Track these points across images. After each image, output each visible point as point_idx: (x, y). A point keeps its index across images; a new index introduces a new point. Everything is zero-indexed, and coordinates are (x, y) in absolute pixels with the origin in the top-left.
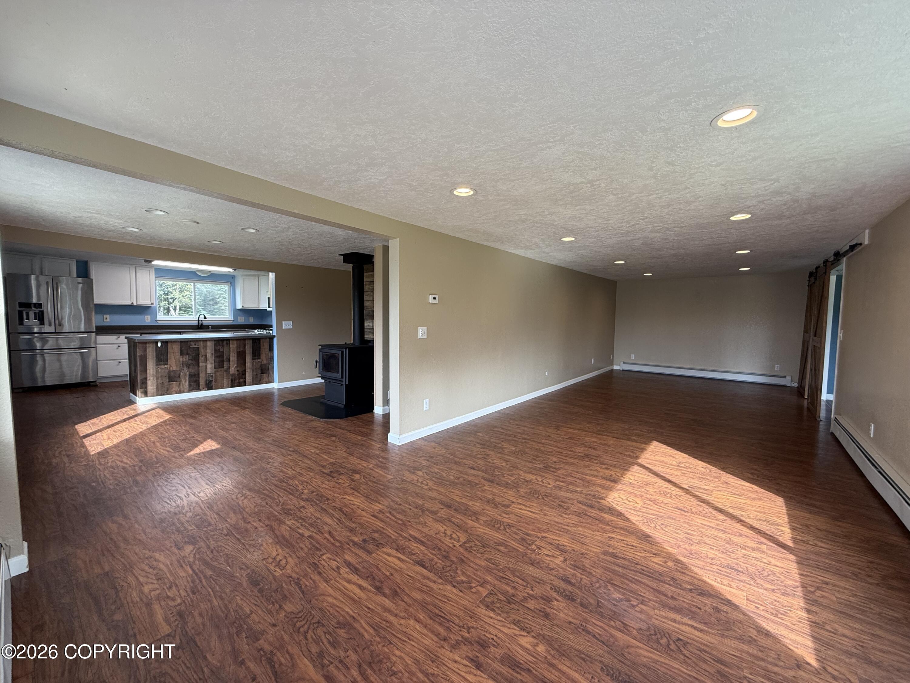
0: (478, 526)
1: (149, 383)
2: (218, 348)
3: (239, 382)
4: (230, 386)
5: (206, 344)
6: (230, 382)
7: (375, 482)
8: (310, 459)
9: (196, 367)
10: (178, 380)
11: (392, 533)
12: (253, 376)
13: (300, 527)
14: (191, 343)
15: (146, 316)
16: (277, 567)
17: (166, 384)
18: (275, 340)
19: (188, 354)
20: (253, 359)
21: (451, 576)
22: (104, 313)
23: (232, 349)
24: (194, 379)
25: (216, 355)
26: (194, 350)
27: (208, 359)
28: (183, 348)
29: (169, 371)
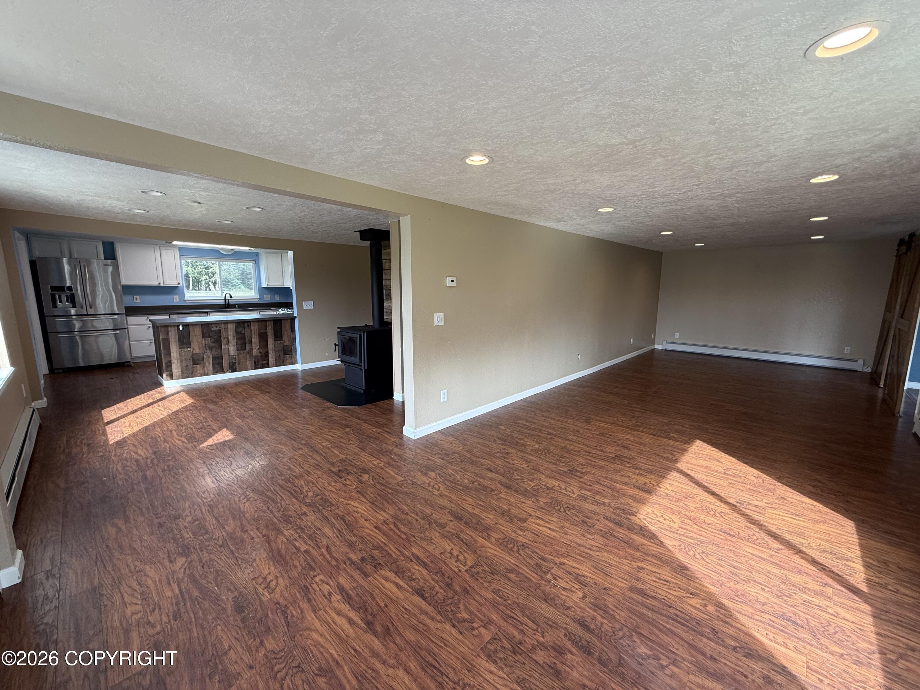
0: (489, 545)
1: (174, 366)
2: (239, 330)
3: (262, 364)
4: (253, 368)
5: (227, 326)
6: (253, 364)
7: (383, 485)
8: (320, 455)
9: (219, 351)
10: (202, 363)
11: (394, 550)
12: (276, 358)
13: (298, 538)
14: (212, 325)
15: (174, 297)
16: (266, 590)
17: (190, 367)
18: (296, 321)
19: (210, 337)
20: (275, 341)
21: (452, 611)
22: (134, 294)
23: (253, 332)
24: (218, 361)
25: (238, 337)
26: (215, 333)
27: (231, 341)
28: (204, 331)
29: (192, 354)
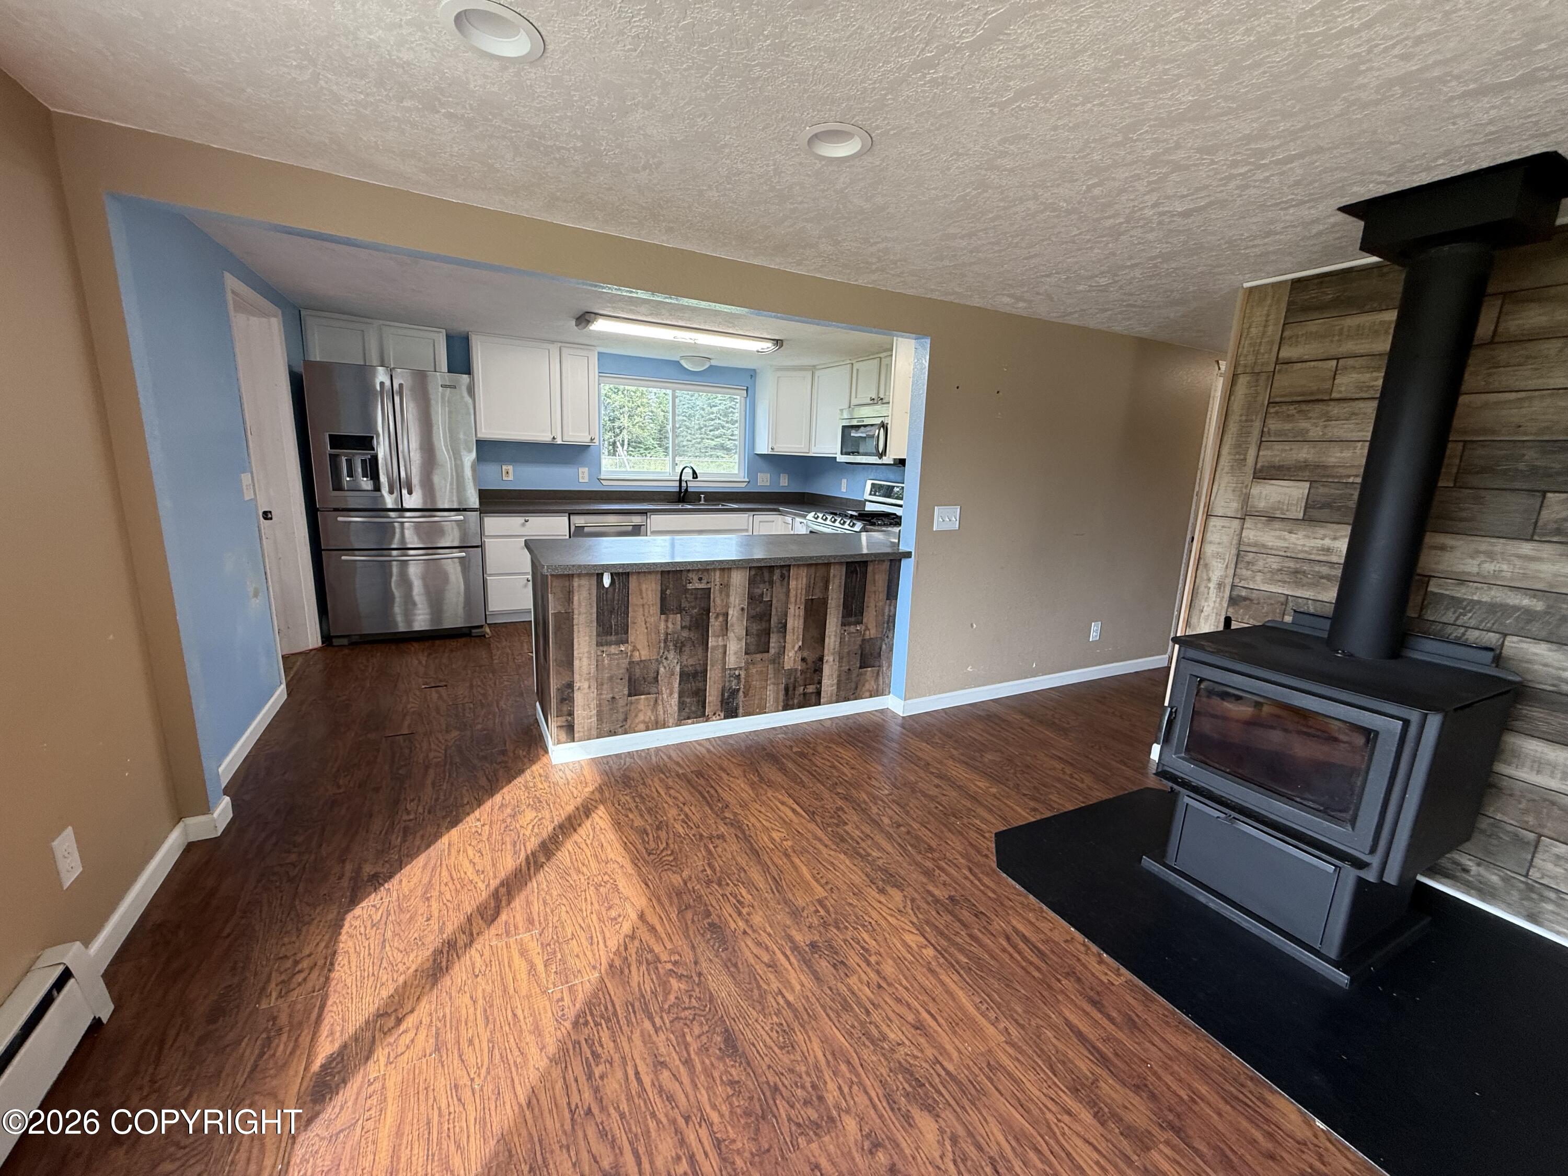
1: (579, 698)
2: (757, 591)
3: (804, 694)
4: (781, 705)
5: (729, 577)
6: (782, 693)
9: (700, 651)
10: (654, 690)
12: (839, 676)
14: (690, 575)
15: (581, 470)
17: (621, 702)
18: (907, 568)
19: (680, 610)
20: (843, 624)
22: (501, 461)
23: (792, 593)
24: (694, 685)
25: (753, 613)
26: (696, 598)
27: (732, 625)
28: (668, 592)
29: (630, 663)
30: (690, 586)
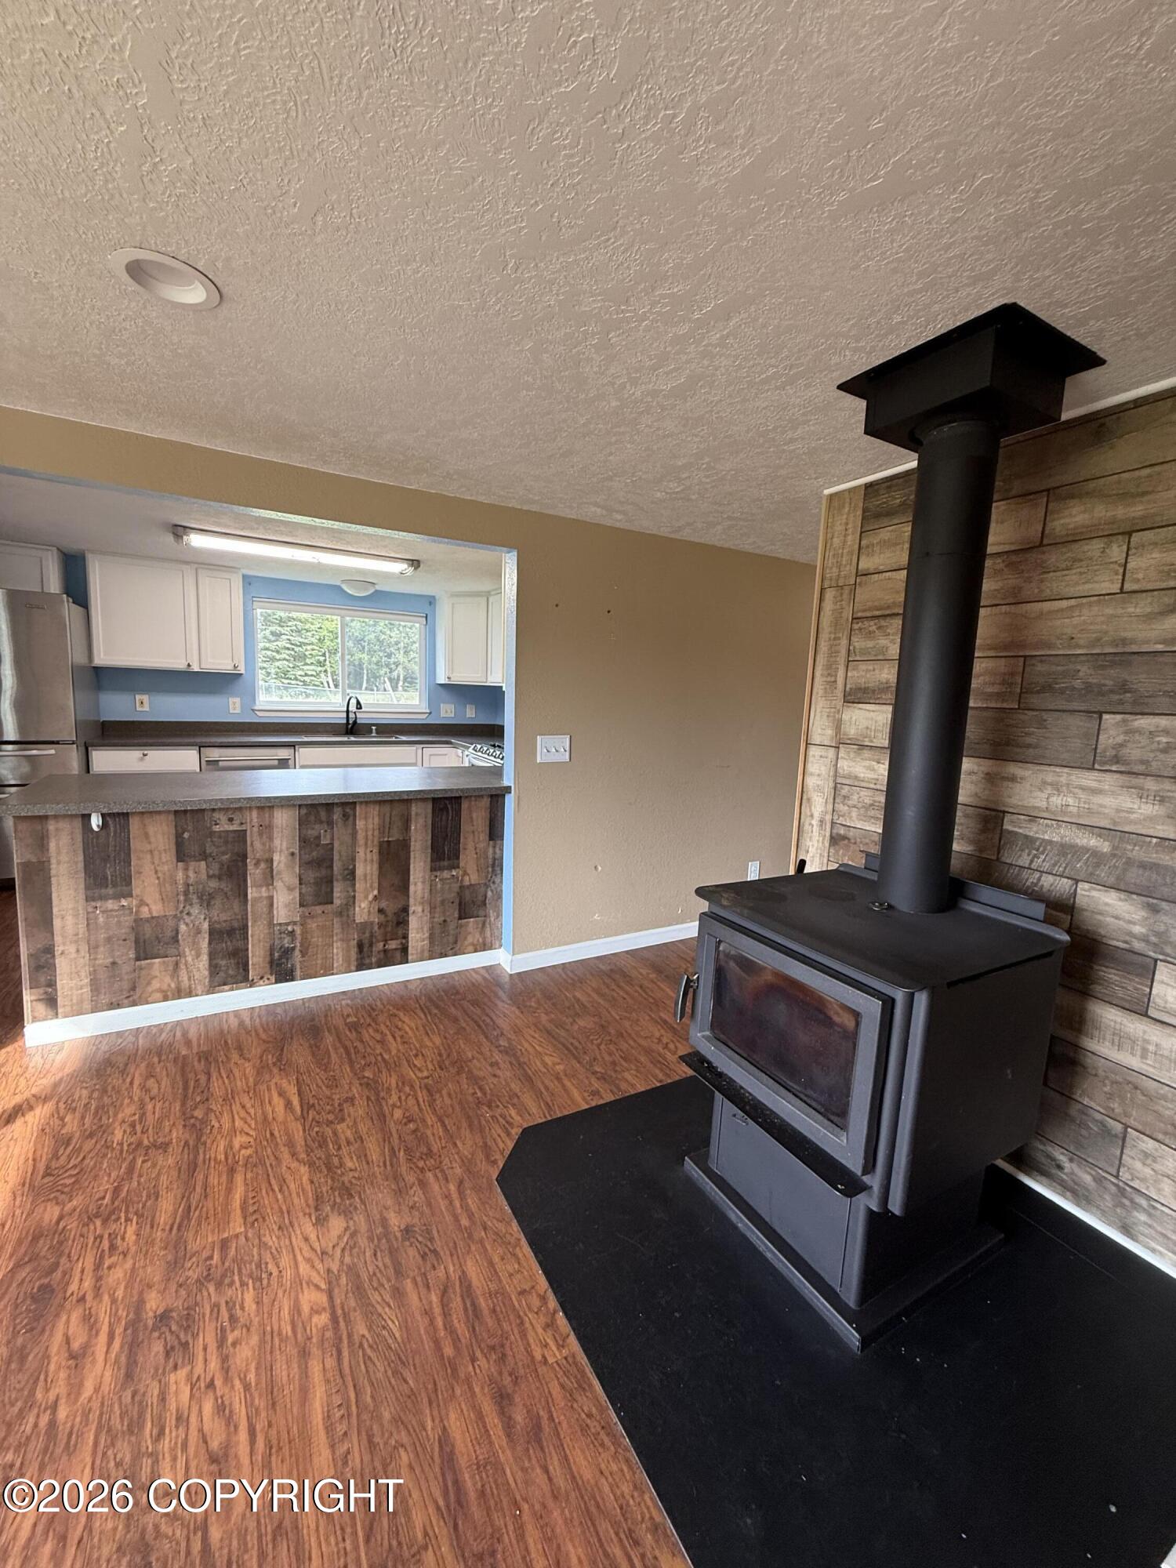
1: (63, 965)
2: (311, 833)
3: (385, 951)
4: (354, 964)
5: (271, 816)
6: (354, 951)
9: (236, 904)
10: (172, 951)
12: (432, 929)
14: (216, 815)
15: (231, 700)
18: (510, 801)
19: (204, 856)
20: (433, 869)
22: (135, 690)
23: (360, 836)
24: (228, 945)
25: (307, 857)
26: (226, 842)
27: (279, 873)
28: (186, 835)
29: (135, 921)
30: (216, 828)
